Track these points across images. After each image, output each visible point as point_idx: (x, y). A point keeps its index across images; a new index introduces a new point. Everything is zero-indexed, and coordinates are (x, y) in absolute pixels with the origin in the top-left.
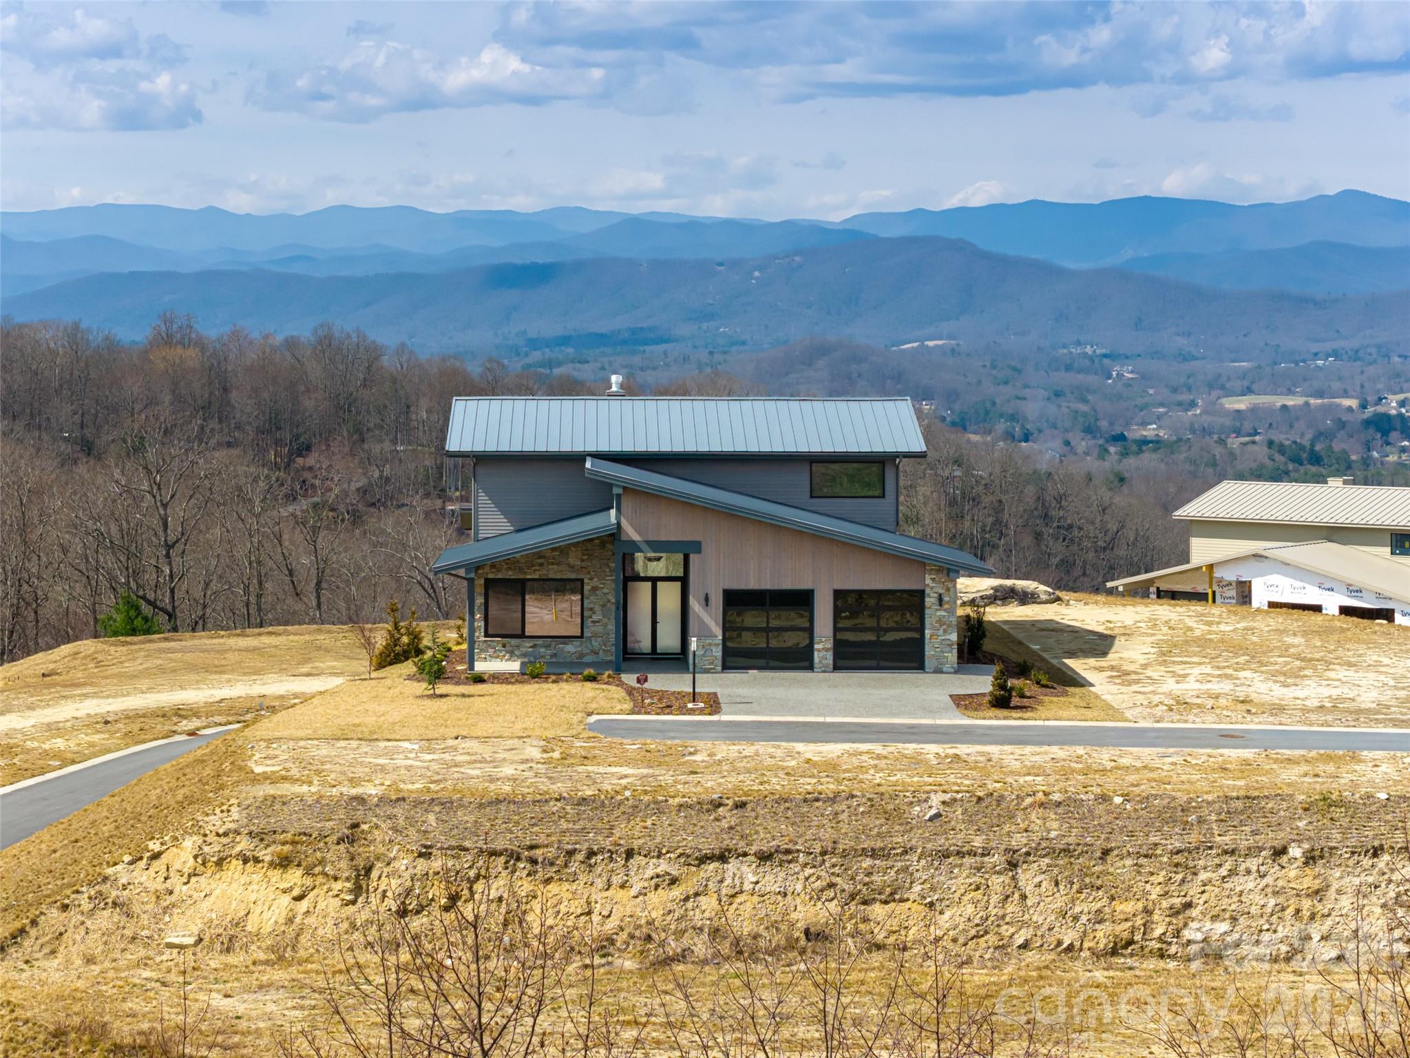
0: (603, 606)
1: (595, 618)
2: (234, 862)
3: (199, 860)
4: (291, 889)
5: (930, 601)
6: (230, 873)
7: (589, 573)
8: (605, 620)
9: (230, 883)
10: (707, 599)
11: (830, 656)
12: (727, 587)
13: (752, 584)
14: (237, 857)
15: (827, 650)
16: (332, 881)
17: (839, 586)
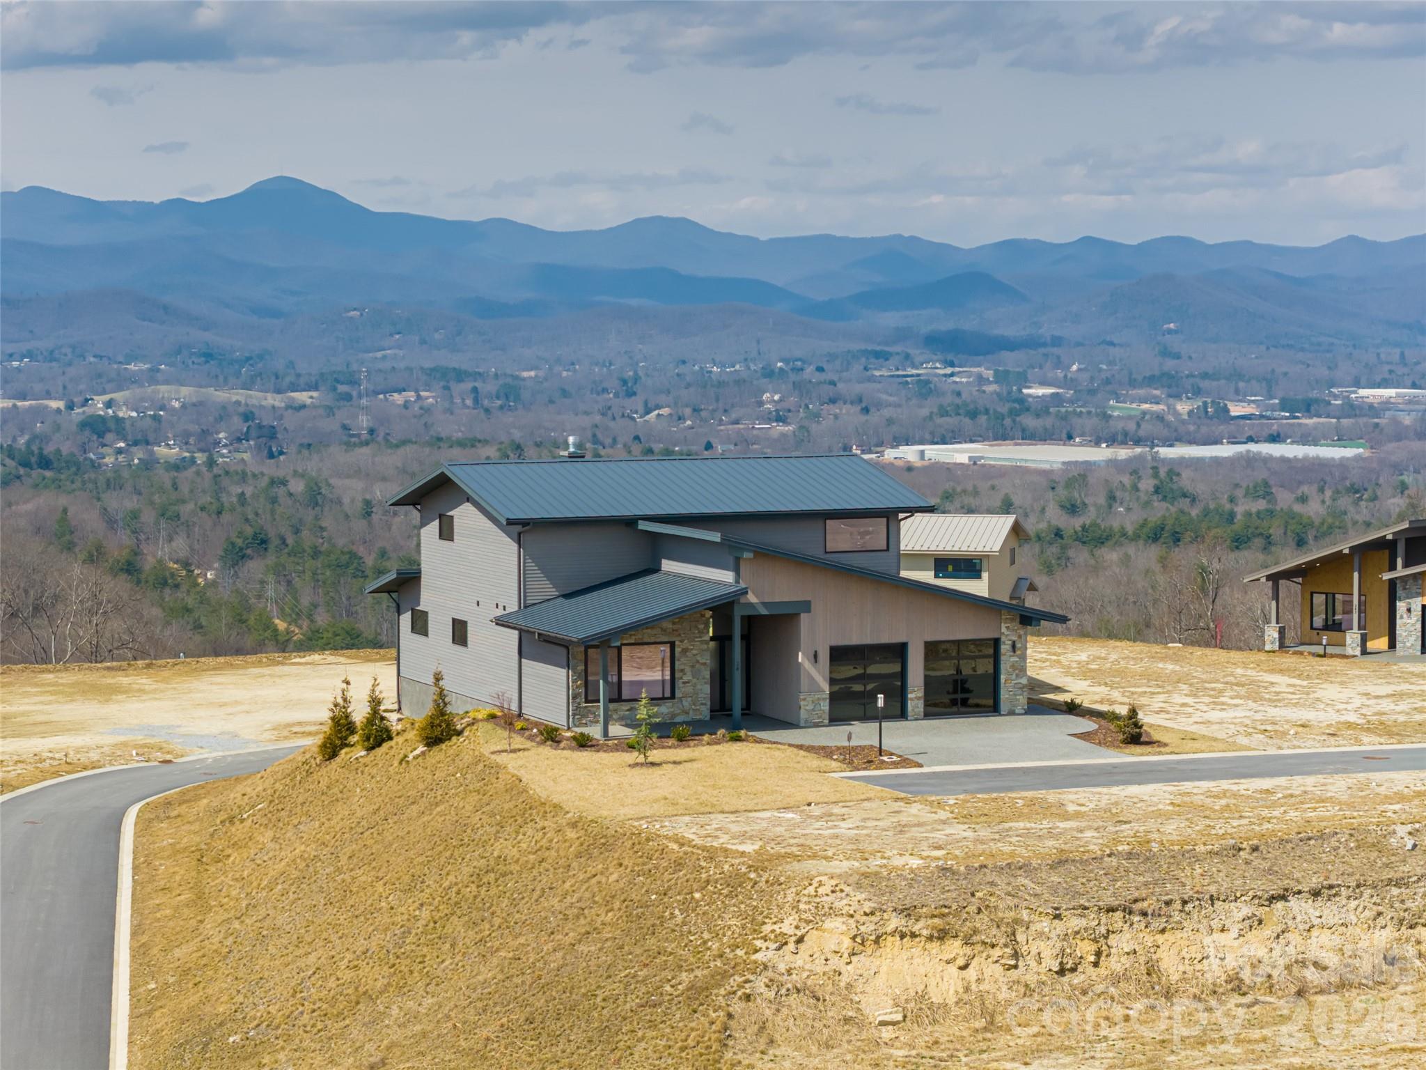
0: (693, 667)
1: (685, 679)
2: (890, 938)
3: (859, 940)
4: (955, 959)
5: (1005, 648)
6: (888, 950)
7: (680, 635)
8: (695, 680)
9: (893, 959)
10: (816, 656)
11: (921, 704)
12: (834, 643)
13: (855, 639)
14: (893, 934)
15: (918, 698)
16: (989, 948)
17: (930, 638)
